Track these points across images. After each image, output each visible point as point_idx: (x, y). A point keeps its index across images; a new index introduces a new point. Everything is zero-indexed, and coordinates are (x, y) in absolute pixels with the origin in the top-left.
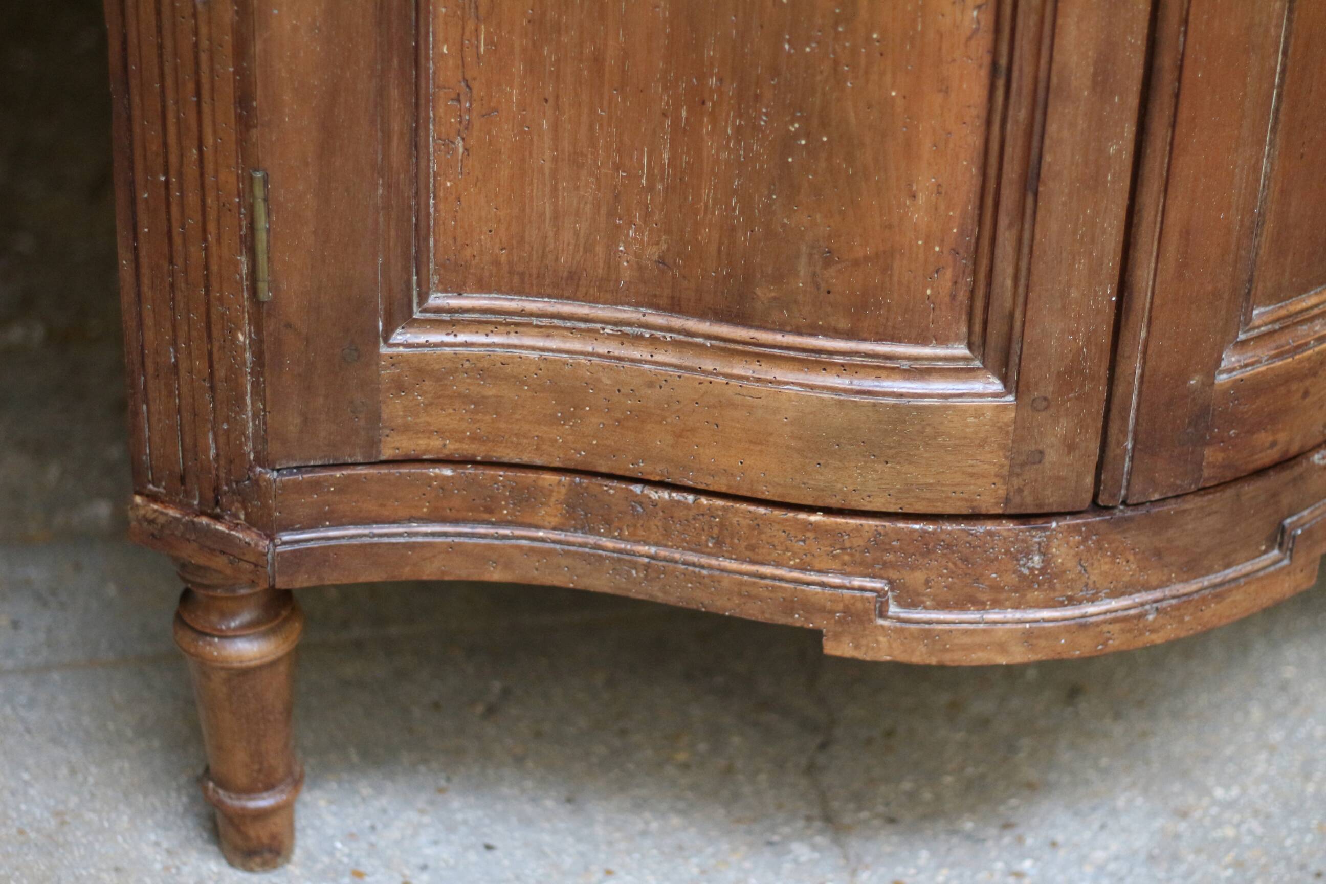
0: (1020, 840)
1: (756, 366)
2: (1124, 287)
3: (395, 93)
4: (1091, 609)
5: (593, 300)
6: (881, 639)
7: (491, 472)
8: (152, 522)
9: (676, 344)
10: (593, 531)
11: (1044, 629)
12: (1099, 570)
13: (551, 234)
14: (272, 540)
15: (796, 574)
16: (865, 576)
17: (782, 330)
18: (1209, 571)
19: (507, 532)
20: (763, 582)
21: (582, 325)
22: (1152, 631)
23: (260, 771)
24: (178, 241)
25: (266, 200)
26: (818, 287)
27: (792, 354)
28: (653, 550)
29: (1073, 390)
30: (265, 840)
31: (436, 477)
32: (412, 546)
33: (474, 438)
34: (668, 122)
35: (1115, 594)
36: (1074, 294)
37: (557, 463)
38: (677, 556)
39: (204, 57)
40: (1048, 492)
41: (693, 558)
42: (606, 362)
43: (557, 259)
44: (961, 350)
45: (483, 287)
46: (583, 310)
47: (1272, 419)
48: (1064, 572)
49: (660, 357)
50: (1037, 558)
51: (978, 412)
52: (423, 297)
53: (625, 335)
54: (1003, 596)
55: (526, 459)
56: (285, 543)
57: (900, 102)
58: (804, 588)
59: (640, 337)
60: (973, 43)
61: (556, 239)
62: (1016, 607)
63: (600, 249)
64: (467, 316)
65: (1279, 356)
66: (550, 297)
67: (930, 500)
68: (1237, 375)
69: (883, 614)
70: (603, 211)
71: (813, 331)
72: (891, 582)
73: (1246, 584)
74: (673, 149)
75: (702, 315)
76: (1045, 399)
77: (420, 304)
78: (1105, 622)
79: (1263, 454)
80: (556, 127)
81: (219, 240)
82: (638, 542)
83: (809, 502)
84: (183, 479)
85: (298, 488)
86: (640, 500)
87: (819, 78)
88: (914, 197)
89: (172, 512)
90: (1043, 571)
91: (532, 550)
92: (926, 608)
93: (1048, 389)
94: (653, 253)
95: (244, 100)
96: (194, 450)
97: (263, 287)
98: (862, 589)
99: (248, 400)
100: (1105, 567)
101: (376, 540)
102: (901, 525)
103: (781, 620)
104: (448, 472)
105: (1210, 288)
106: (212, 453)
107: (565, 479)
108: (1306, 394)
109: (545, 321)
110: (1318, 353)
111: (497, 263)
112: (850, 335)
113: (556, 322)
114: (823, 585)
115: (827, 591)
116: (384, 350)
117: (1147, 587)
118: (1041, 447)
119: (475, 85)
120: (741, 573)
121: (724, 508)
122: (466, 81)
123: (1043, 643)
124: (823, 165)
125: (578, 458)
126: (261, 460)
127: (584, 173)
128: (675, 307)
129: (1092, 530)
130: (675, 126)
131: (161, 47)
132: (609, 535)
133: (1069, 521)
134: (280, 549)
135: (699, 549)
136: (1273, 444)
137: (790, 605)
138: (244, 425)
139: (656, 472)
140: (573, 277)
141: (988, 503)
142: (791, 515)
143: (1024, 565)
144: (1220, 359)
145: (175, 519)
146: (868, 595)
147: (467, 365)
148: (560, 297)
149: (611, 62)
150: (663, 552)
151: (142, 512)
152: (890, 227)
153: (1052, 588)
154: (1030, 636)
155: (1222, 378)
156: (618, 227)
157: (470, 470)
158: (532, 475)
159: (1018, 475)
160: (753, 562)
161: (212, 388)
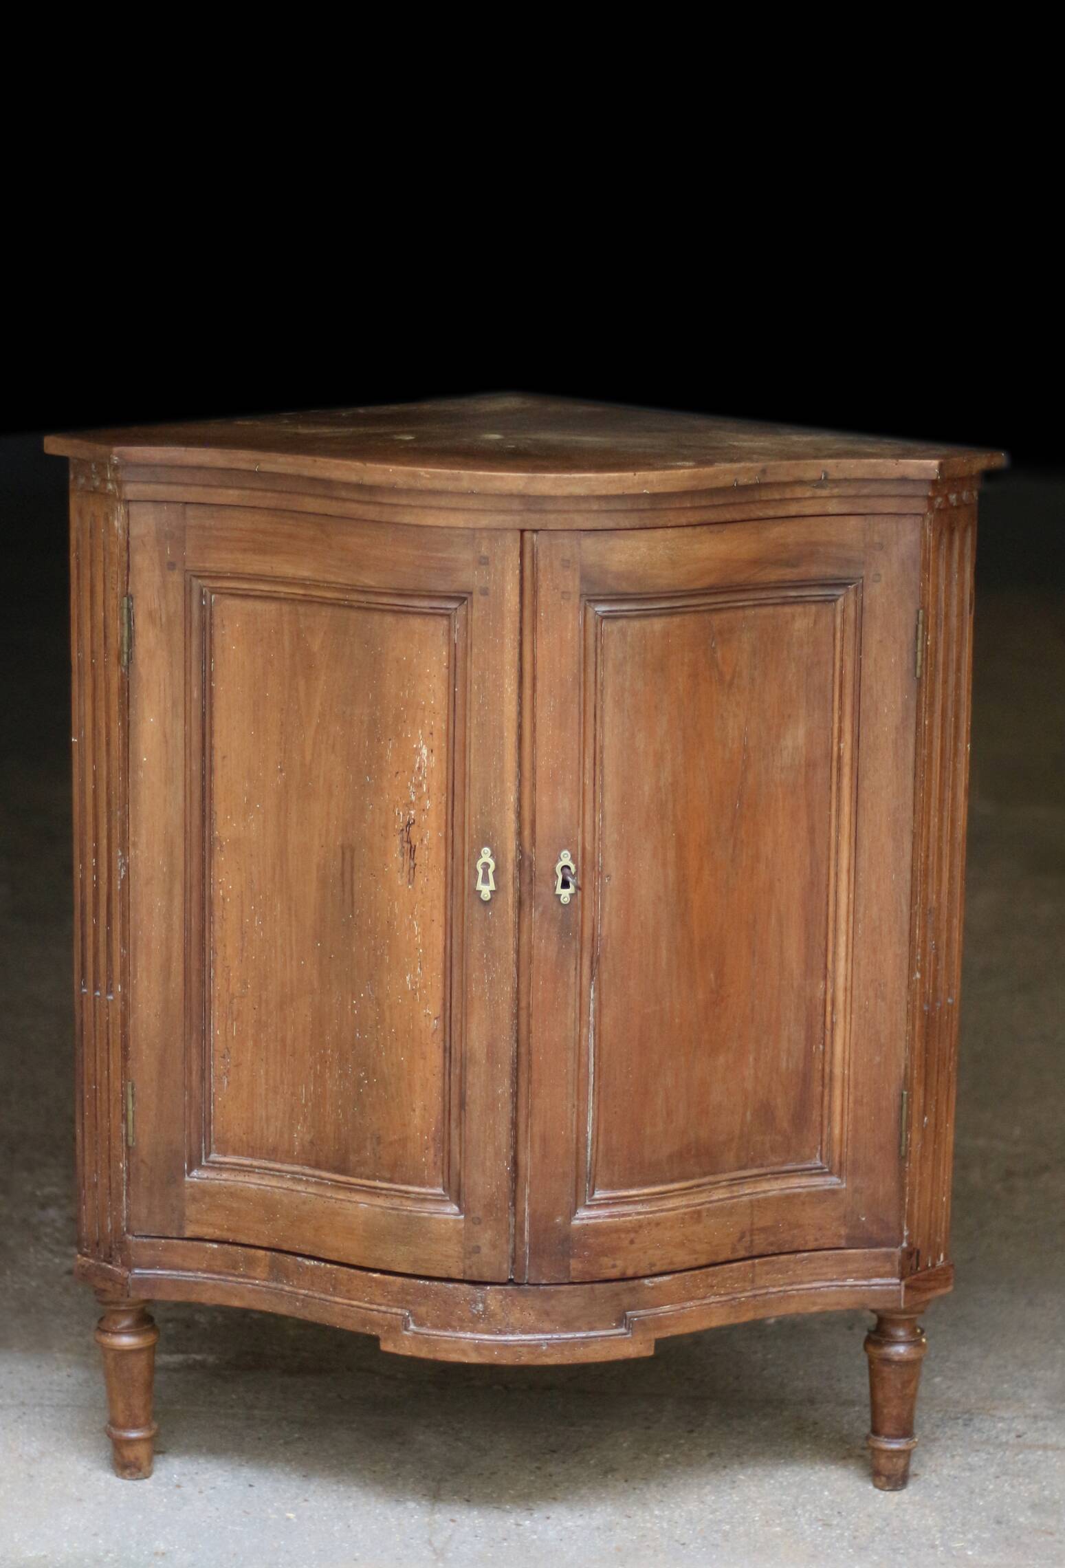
0: (531, 1514)
1: (349, 1194)
2: (515, 1162)
3: (194, 1051)
4: (511, 1338)
5: (283, 1162)
6: (407, 1342)
7: (235, 1248)
8: (83, 1266)
9: (316, 1183)
10: (281, 1282)
11: (484, 1344)
12: (515, 1316)
13: (265, 1127)
14: (130, 1271)
15: (367, 1305)
16: (398, 1308)
17: (361, 1177)
18: (579, 1330)
19: (242, 1280)
20: (352, 1309)
21: (278, 1174)
22: (546, 1356)
23: (130, 1416)
24: (99, 1118)
25: (133, 1096)
26: (375, 1155)
27: (364, 1188)
28: (307, 1292)
29: (492, 1215)
30: (132, 1459)
31: (210, 1248)
32: (196, 1283)
33: (229, 1230)
34: (312, 1071)
35: (524, 1332)
36: (488, 1164)
37: (265, 1245)
38: (316, 1295)
39: (110, 1026)
40: (485, 1270)
41: (323, 1296)
42: (285, 1191)
43: (268, 1141)
44: (440, 1191)
45: (236, 1152)
46: (278, 1166)
47: (612, 1251)
48: (496, 1314)
49: (310, 1190)
50: (481, 1305)
51: (446, 1222)
52: (208, 1155)
53: (295, 1178)
54: (465, 1324)
55: (252, 1242)
56: (137, 1274)
57: (405, 1064)
58: (371, 1312)
59: (301, 1180)
60: (435, 1036)
61: (268, 1128)
62: (472, 1331)
63: (286, 1136)
64: (227, 1166)
65: (610, 1217)
66: (265, 1159)
67: (427, 1268)
68: (585, 1222)
69: (406, 1329)
70: (287, 1116)
71: (374, 1178)
72: (410, 1312)
73: (602, 1341)
74: (314, 1086)
75: (328, 1170)
76: (478, 1218)
77: (205, 1158)
78: (518, 1346)
79: (607, 1271)
80: (267, 1073)
81: (114, 1117)
82: (300, 1288)
83: (372, 1266)
84: (98, 1244)
85: (144, 1245)
86: (300, 1265)
87: (371, 1050)
88: (414, 1110)
89: (92, 1261)
90: (484, 1312)
91: (253, 1290)
92: (428, 1327)
93: (479, 1213)
94: (308, 1137)
95: (125, 1047)
96: (102, 1228)
97: (130, 1139)
98: (397, 1314)
99: (124, 1199)
100: (518, 1315)
101: (180, 1278)
102: (414, 1281)
103: (361, 1330)
104: (215, 1246)
105: (561, 1170)
106: (110, 1227)
107: (269, 1253)
108: (632, 1242)
109: (262, 1171)
110: (636, 1220)
111: (241, 1140)
112: (391, 1181)
113: (266, 1171)
114: (378, 1311)
115: (381, 1314)
116: (187, 1179)
117: (543, 1332)
118: (479, 1244)
119: (232, 1051)
120: (343, 1304)
121: (337, 1270)
122: (227, 1048)
123: (485, 1352)
124: (375, 1093)
125: (275, 1242)
126: (128, 1231)
127: (278, 1097)
128: (317, 1166)
129: (508, 1294)
130: (315, 1073)
131: (95, 1022)
132: (287, 1284)
133: (498, 1287)
134: (134, 1276)
135: (326, 1291)
136: (614, 1266)
137: (365, 1322)
138: (121, 1211)
139: (307, 1249)
140: (275, 1150)
141: (455, 1273)
142: (364, 1273)
143: (474, 1308)
144: (575, 1213)
145: (93, 1264)
146: (399, 1317)
147: (225, 1190)
148: (270, 1160)
149: (289, 1042)
150: (311, 1293)
151: (79, 1262)
152: (405, 1125)
153: (489, 1323)
154: (478, 1347)
155: (576, 1223)
156: (293, 1124)
157: (226, 1246)
158: (253, 1251)
159: (469, 1258)
160: (350, 1299)
161: (110, 1194)
